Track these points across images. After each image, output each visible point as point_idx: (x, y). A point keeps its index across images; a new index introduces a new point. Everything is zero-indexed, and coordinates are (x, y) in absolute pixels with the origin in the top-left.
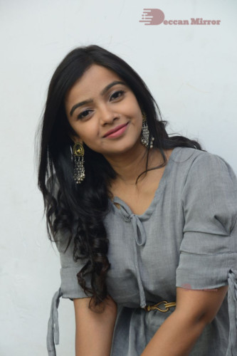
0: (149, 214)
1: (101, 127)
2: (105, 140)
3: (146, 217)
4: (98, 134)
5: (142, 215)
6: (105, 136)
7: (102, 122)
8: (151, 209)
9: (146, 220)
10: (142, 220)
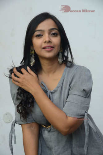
0: (55, 91)
5: (52, 91)
9: (54, 93)
10: (52, 93)
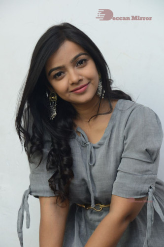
0: (101, 145)
1: (70, 86)
2: (71, 94)
3: (98, 146)
4: (68, 89)
5: (96, 143)
6: (72, 91)
7: (71, 82)
8: (102, 141)
9: (98, 148)
